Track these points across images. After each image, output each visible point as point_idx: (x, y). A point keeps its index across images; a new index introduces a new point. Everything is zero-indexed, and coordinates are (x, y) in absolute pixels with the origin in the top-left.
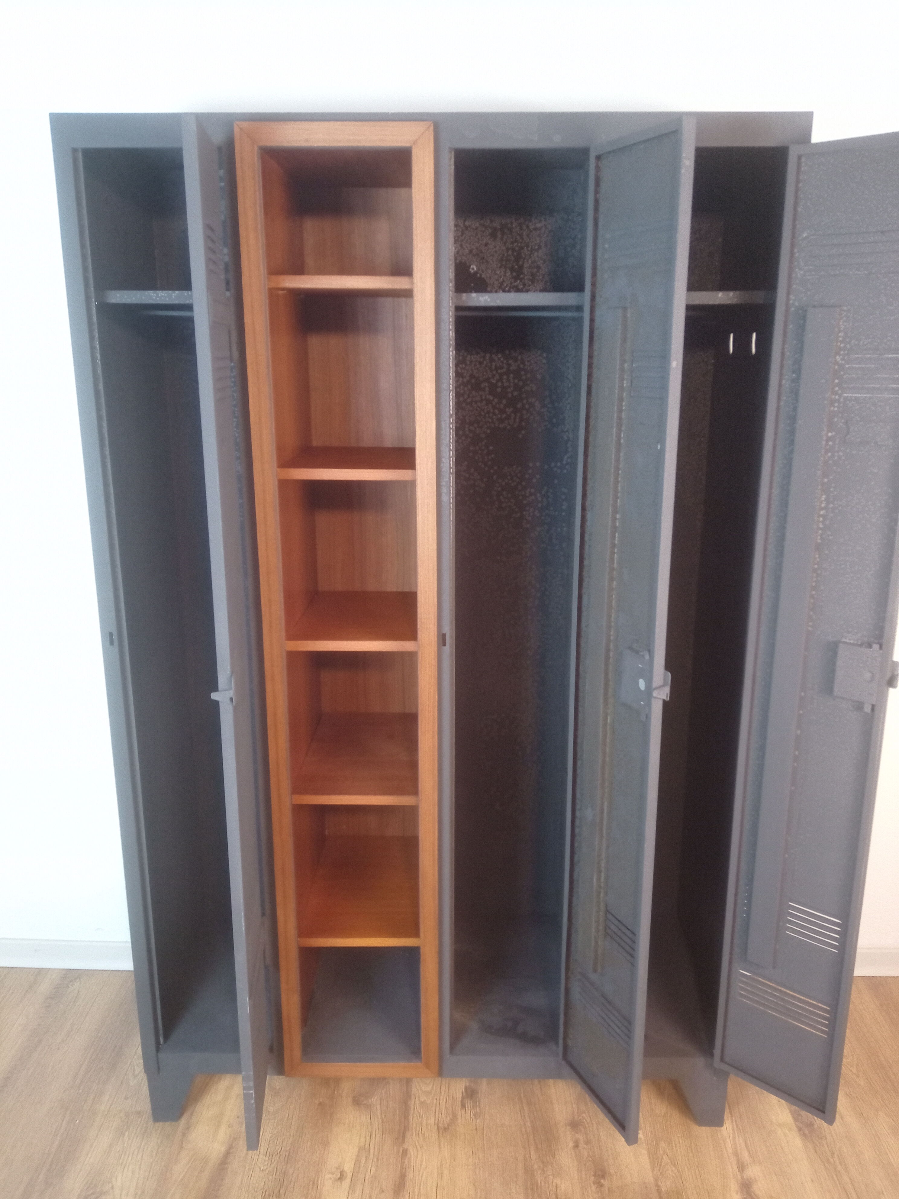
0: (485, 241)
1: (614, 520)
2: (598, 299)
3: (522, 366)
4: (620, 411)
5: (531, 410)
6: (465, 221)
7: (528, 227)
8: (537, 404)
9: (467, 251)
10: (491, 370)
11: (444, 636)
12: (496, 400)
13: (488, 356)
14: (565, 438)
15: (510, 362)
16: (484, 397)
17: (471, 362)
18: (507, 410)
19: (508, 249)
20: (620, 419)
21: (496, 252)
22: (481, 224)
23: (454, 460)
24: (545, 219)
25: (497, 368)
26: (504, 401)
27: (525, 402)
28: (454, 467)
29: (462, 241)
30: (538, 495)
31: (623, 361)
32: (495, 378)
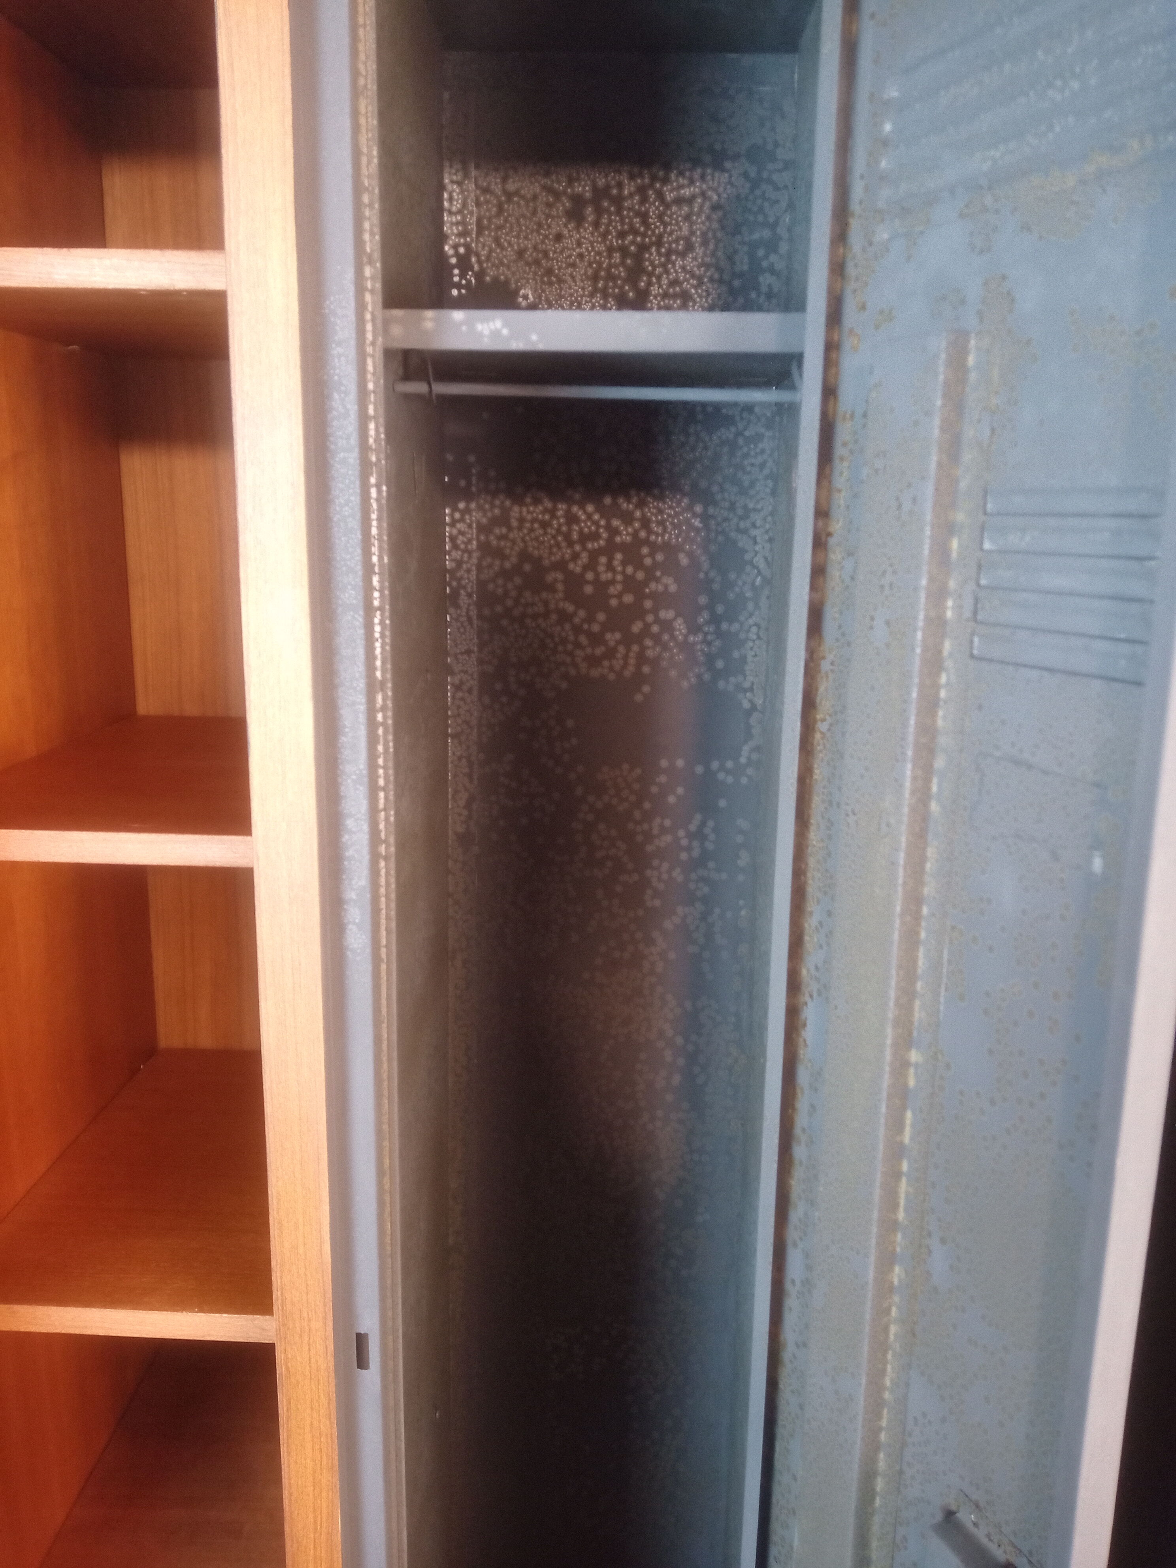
0: (555, 230)
1: (901, 1066)
2: (851, 316)
3: (643, 534)
4: (930, 705)
5: (666, 637)
6: (505, 180)
7: (660, 196)
8: (680, 625)
9: (510, 253)
10: (571, 544)
11: (361, 1340)
12: (582, 613)
13: (562, 507)
14: (746, 705)
15: (616, 523)
16: (552, 606)
17: (522, 520)
18: (608, 636)
19: (610, 250)
20: (928, 730)
21: (581, 256)
22: (544, 188)
23: (392, 819)
24: (703, 177)
25: (584, 538)
26: (601, 617)
27: (650, 618)
28: (392, 840)
29: (499, 228)
30: (681, 833)
31: (948, 529)
32: (580, 562)
